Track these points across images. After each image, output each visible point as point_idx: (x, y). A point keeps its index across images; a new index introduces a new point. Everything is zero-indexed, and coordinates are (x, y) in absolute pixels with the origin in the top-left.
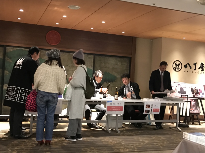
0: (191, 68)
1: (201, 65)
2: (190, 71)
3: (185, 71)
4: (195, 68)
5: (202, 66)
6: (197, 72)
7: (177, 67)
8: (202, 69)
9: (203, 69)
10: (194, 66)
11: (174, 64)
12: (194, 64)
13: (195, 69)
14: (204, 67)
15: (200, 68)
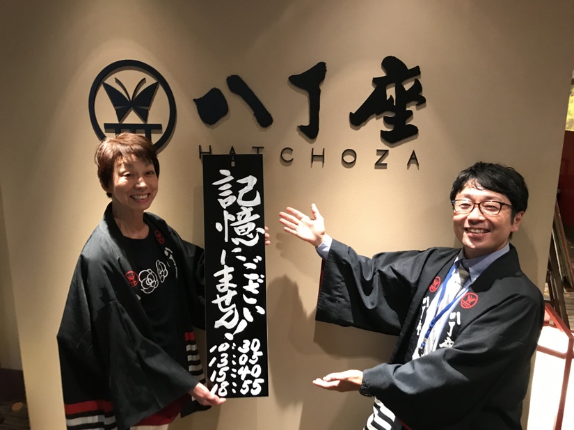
0: (264, 119)
1: (376, 81)
2: (259, 149)
4: (306, 122)
5: (391, 92)
6: (334, 157)
7: (133, 118)
8: (387, 121)
9: (413, 122)
10: (303, 99)
11: (102, 96)
12: (297, 81)
13: (311, 131)
14: (417, 105)
15: (375, 115)
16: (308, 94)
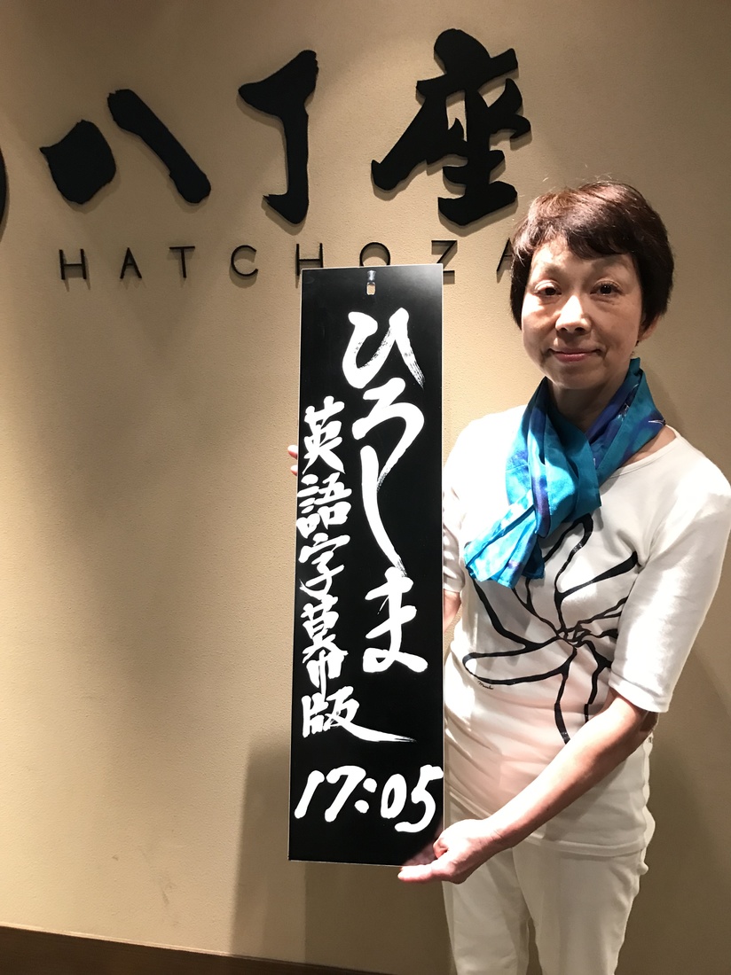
0: (192, 185)
2: (182, 252)
3: (82, 269)
5: (456, 112)
9: (504, 176)
10: (269, 136)
12: (259, 96)
14: (512, 138)
15: (424, 164)
16: (280, 125)
